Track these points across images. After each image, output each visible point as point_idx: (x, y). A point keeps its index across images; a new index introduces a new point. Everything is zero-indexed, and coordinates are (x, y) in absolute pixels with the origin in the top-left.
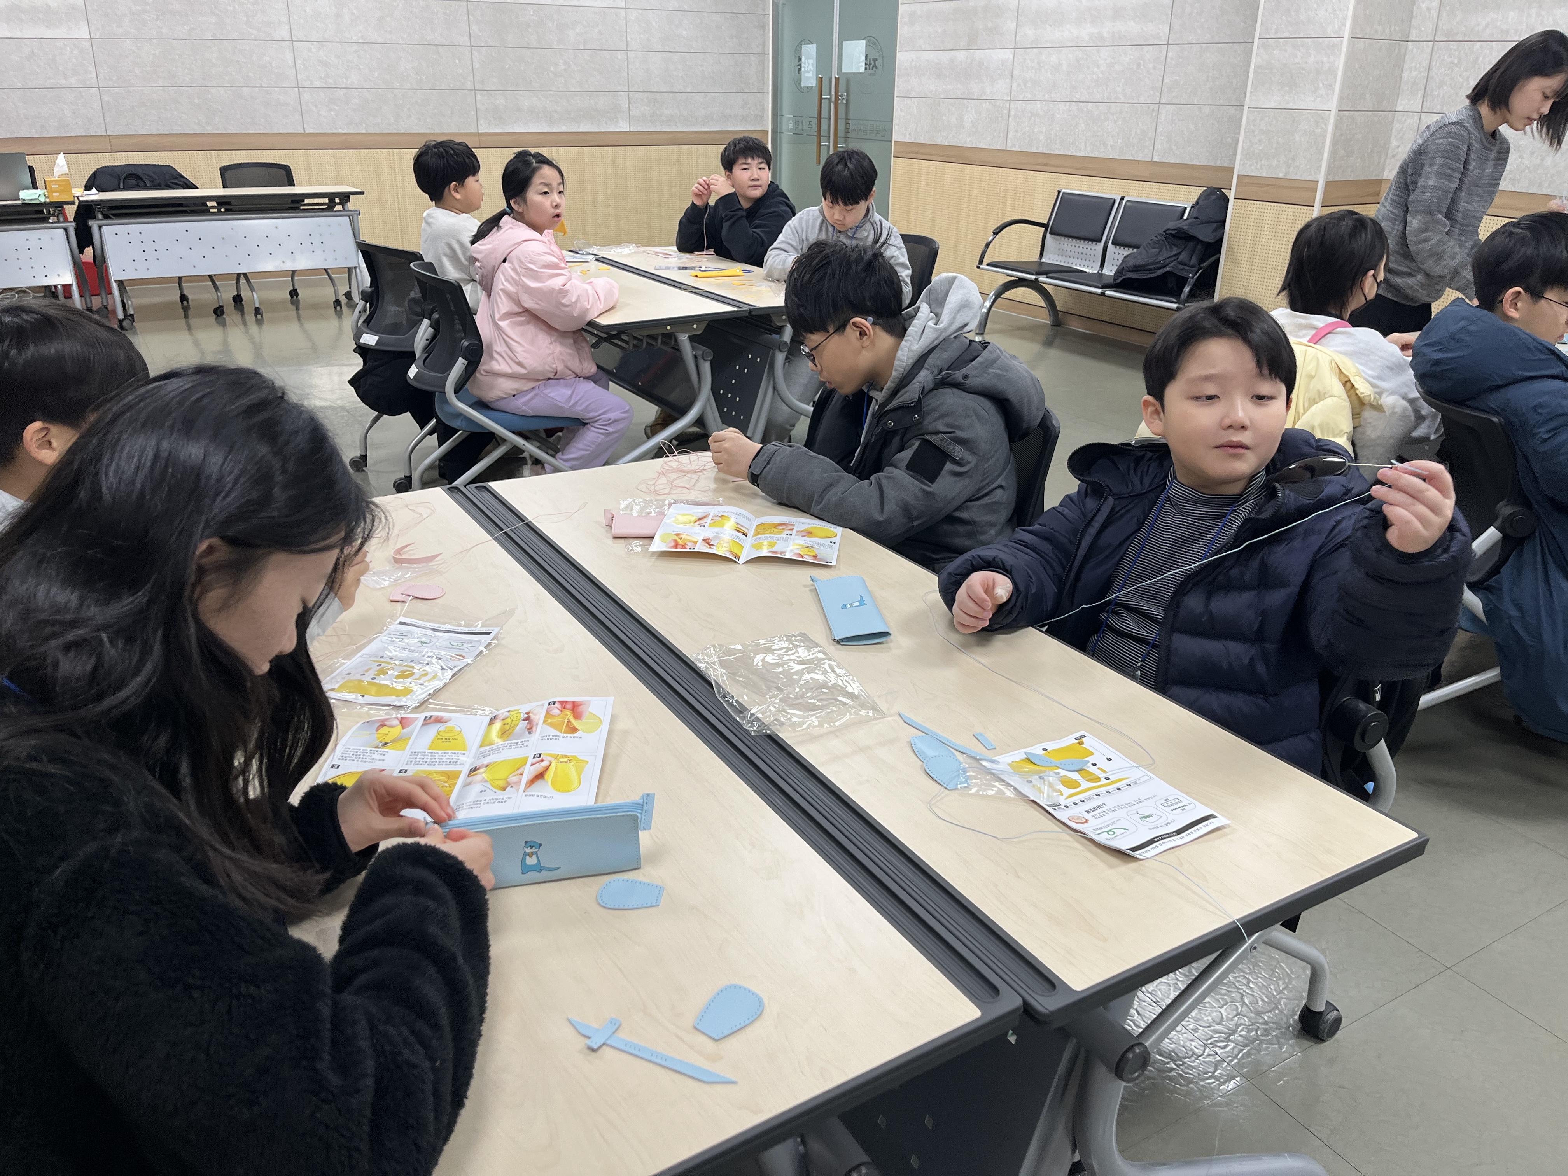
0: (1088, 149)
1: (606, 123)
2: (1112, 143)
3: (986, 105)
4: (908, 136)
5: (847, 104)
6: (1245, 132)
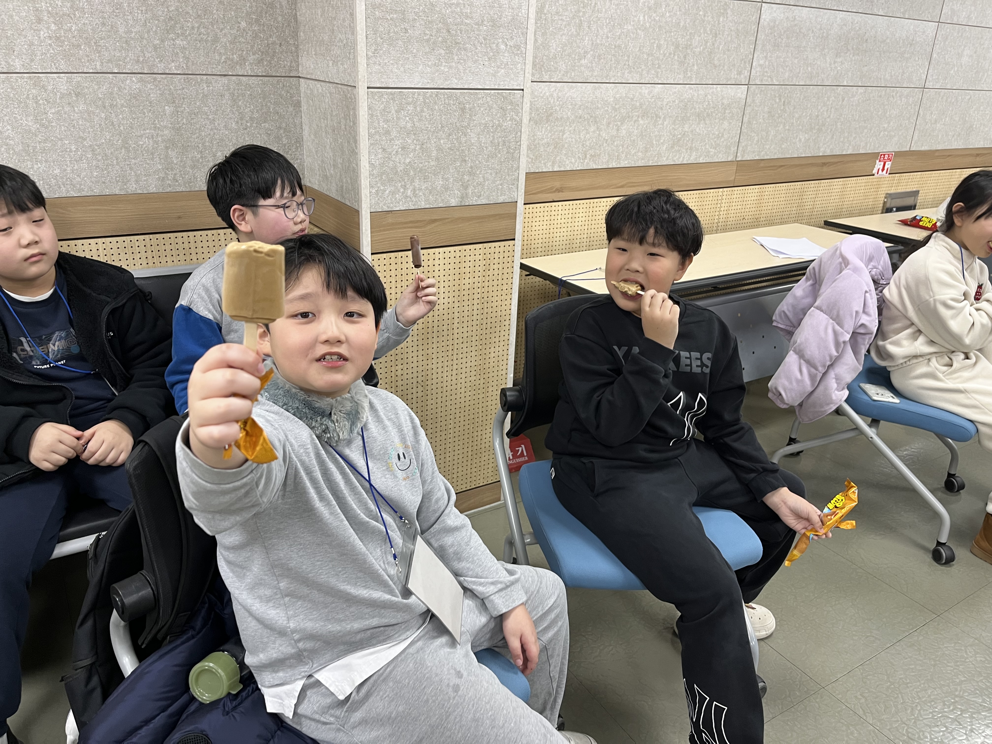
6: (370, 136)
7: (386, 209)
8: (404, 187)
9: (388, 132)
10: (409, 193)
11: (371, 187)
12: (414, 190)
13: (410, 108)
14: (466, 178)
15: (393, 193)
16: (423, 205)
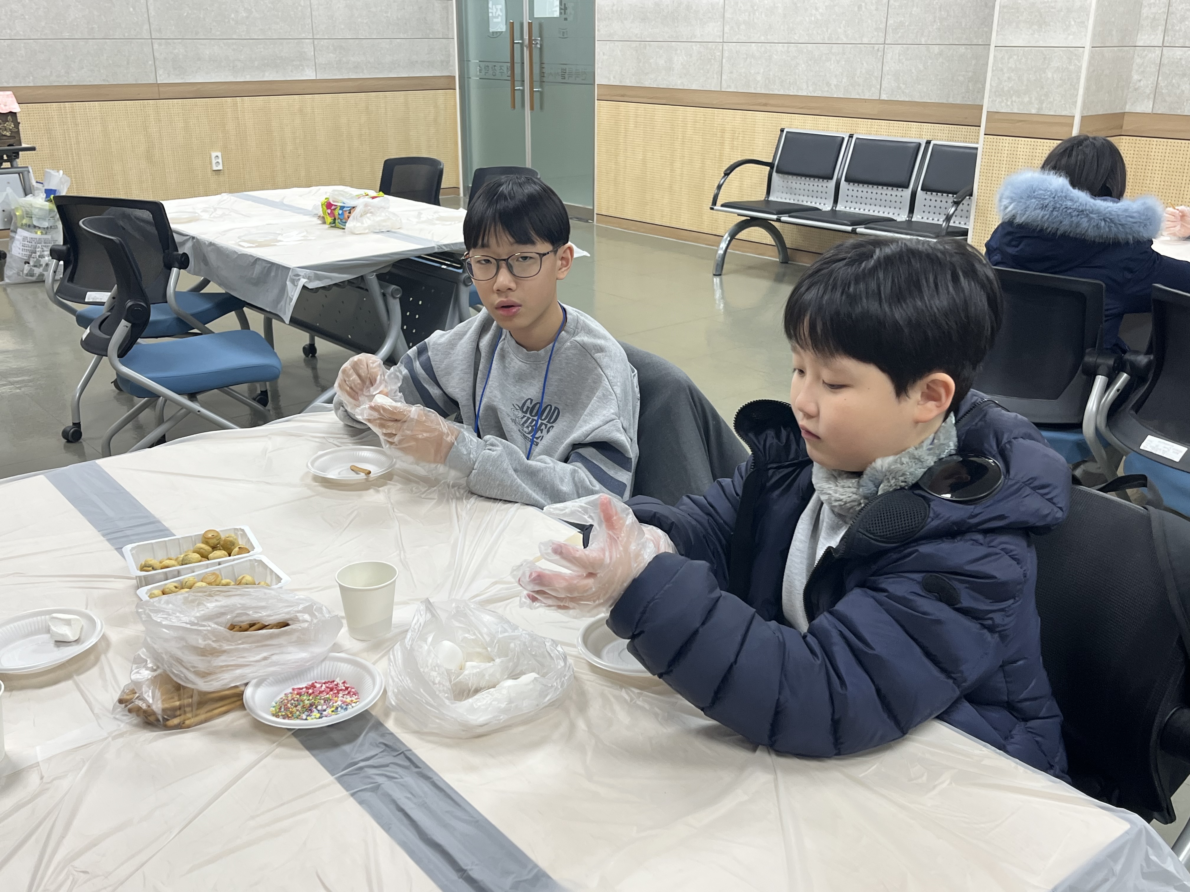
0: (811, 89)
1: (292, 71)
2: (835, 83)
3: (696, 47)
4: (612, 78)
5: (541, 49)
6: (993, 71)
7: (995, 110)
8: (1007, 100)
9: (1002, 70)
10: (1009, 103)
11: (989, 97)
12: (1012, 102)
13: (1015, 57)
14: (1043, 98)
15: (1000, 102)
16: (1016, 111)
